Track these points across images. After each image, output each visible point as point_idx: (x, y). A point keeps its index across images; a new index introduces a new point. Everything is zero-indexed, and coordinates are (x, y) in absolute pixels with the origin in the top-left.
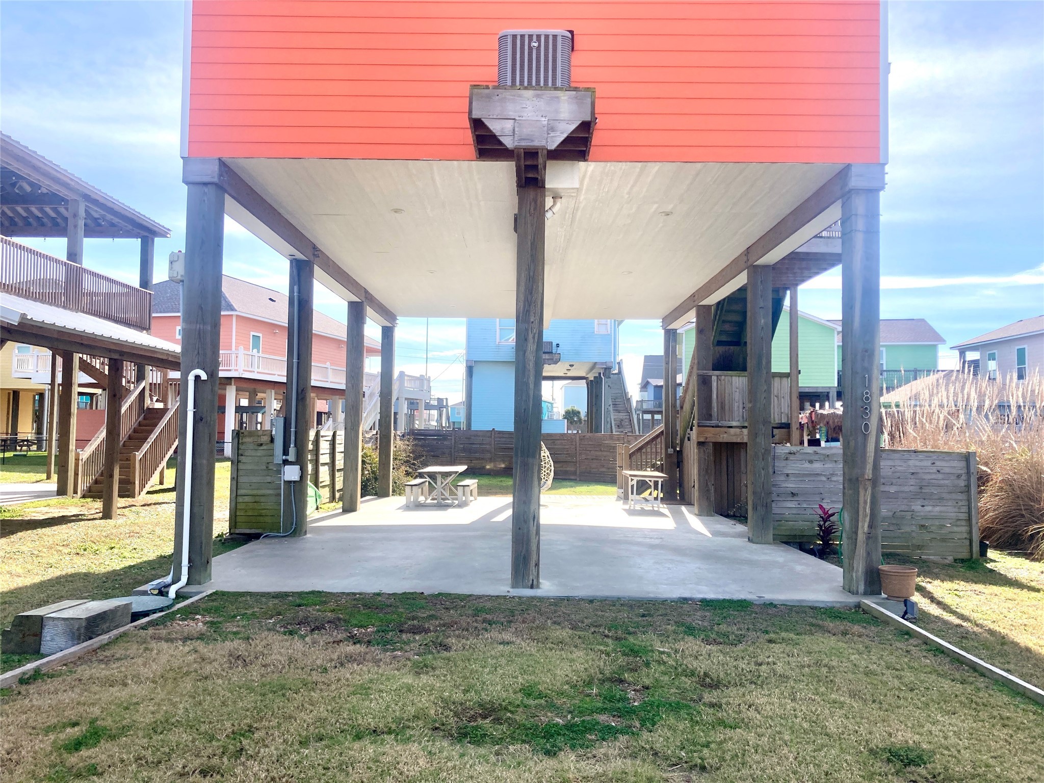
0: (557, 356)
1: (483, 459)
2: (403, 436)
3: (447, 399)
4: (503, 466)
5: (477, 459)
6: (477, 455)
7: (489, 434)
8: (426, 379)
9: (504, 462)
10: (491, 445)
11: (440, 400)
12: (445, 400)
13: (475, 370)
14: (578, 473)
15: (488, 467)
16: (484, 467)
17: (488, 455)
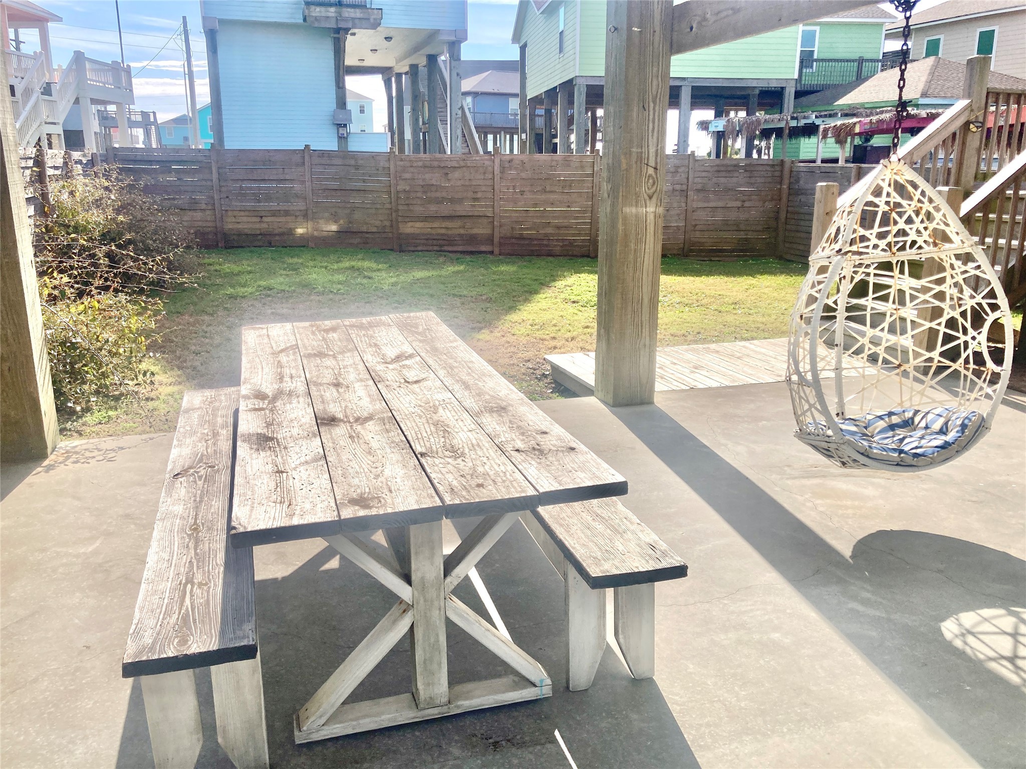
0: (374, 15)
1: (287, 213)
2: (92, 163)
3: (154, 113)
4: (334, 228)
5: (274, 213)
6: (274, 205)
7: (297, 158)
8: (124, 69)
9: (335, 218)
10: (303, 182)
11: (145, 115)
12: (152, 115)
13: (221, 39)
14: (496, 240)
15: (300, 231)
16: (291, 232)
17: (300, 205)
